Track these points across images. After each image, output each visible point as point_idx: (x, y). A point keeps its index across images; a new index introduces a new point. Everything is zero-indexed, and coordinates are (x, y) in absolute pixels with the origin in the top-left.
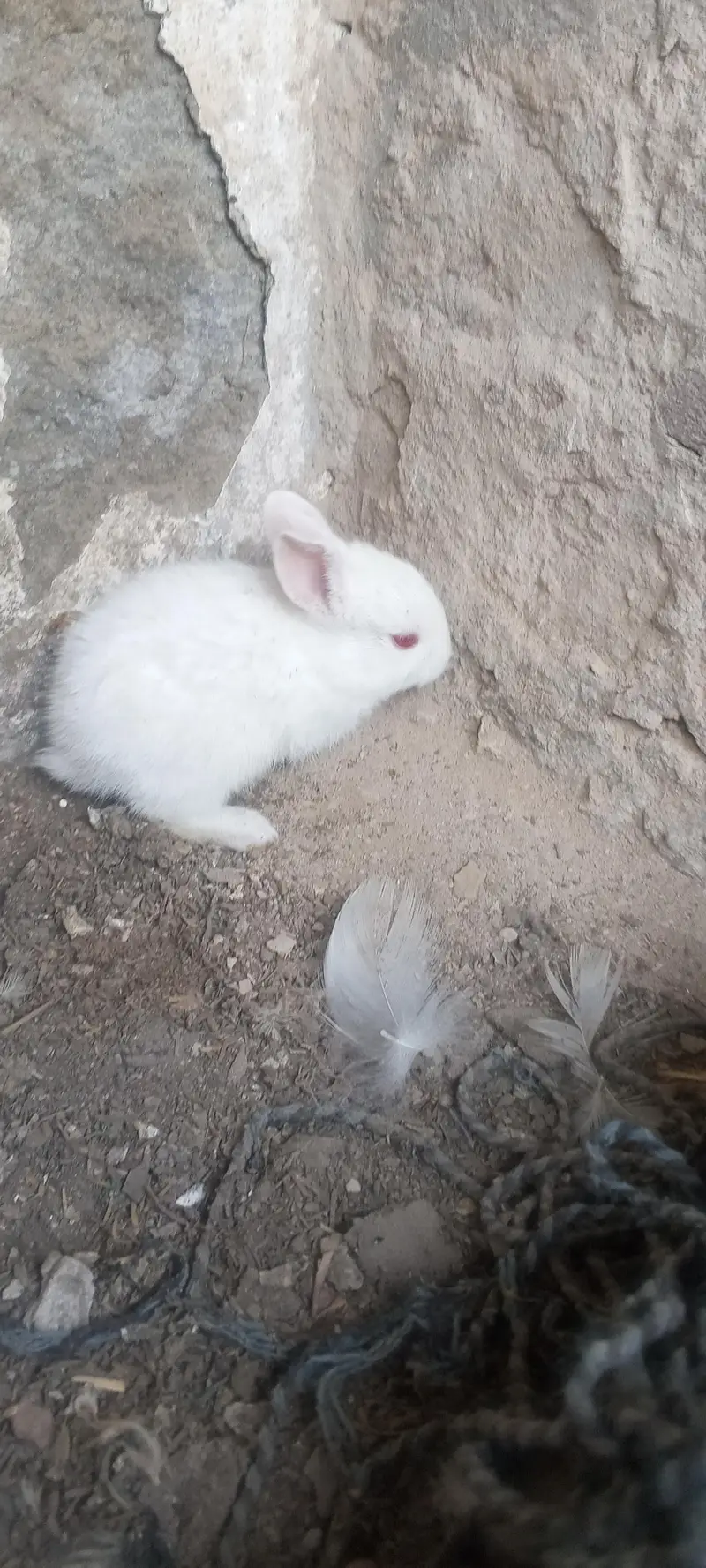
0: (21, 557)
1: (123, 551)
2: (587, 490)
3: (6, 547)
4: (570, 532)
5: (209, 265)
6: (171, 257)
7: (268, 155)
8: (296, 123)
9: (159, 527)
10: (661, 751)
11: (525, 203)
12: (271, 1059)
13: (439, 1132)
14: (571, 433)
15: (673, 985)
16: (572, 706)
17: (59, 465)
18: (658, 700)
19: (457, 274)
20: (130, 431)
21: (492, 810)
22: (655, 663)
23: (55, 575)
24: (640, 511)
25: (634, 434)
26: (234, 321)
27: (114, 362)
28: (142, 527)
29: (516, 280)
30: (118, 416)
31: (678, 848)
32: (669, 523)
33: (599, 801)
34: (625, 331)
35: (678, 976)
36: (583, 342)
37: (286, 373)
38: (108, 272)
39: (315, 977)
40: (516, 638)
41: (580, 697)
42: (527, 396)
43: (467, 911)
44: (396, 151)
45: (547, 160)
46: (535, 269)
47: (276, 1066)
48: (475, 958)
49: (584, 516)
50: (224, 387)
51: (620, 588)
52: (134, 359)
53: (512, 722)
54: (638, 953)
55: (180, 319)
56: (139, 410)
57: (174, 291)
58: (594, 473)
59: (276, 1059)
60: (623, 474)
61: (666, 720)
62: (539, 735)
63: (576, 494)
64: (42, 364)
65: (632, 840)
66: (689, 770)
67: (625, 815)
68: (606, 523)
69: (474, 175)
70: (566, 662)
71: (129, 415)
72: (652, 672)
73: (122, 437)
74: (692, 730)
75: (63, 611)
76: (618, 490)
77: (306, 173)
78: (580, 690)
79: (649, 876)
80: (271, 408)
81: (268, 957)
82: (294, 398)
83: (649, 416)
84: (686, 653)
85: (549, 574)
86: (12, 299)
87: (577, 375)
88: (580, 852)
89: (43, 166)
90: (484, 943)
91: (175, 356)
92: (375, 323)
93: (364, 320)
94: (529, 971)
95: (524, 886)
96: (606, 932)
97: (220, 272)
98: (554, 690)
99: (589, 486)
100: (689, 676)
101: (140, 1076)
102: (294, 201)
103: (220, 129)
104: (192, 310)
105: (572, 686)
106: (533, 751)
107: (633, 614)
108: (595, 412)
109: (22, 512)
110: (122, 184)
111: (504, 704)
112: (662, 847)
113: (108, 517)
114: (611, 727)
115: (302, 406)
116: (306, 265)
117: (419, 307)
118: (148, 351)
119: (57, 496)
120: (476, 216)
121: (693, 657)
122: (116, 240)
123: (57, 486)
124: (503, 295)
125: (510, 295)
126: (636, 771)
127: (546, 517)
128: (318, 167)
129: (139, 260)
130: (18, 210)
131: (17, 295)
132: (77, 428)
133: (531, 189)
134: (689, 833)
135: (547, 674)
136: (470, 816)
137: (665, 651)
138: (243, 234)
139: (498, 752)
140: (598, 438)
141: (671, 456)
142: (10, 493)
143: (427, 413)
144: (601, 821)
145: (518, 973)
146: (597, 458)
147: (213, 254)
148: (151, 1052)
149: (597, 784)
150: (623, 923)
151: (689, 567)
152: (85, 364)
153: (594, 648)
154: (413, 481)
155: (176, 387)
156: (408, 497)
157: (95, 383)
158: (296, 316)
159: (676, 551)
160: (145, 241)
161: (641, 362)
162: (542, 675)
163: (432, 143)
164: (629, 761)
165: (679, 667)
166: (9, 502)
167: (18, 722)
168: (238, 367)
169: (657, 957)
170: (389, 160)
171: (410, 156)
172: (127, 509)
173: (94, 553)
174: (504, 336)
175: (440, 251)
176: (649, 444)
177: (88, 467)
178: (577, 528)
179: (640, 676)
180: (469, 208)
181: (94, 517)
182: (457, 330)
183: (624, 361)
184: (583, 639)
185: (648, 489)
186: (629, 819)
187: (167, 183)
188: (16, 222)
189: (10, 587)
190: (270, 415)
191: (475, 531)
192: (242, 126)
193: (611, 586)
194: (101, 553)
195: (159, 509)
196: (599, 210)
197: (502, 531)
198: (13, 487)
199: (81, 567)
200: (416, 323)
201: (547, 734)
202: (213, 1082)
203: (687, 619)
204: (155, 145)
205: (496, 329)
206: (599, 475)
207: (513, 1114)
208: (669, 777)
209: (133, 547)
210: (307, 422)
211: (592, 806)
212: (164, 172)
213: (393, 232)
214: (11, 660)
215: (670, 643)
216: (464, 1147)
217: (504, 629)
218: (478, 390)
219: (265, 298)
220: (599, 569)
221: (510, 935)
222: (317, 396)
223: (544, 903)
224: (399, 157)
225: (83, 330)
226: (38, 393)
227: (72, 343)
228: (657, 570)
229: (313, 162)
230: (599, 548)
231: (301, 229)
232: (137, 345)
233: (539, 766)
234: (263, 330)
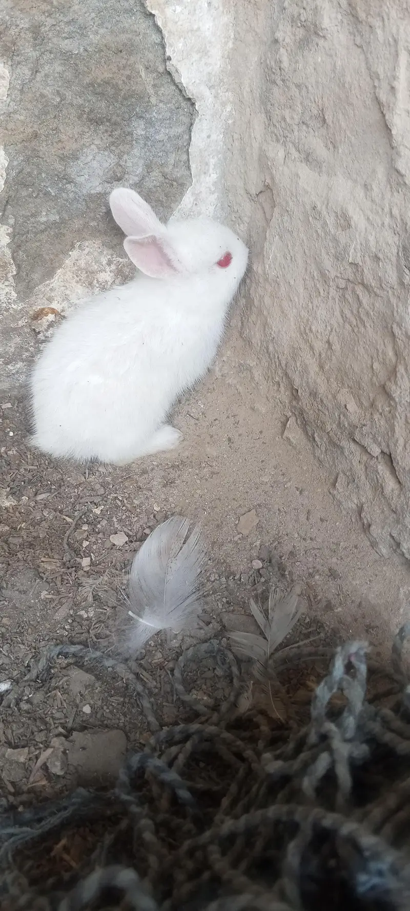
0: (15, 273)
1: (84, 275)
2: (359, 290)
3: (4, 266)
4: (349, 315)
5: (153, 100)
6: (125, 94)
7: (199, 29)
8: (221, 9)
9: (109, 263)
10: (377, 471)
11: (347, 85)
12: (84, 612)
13: (159, 685)
14: (352, 251)
15: (344, 625)
16: (334, 426)
17: (43, 219)
18: (379, 439)
19: (308, 126)
20: (93, 202)
21: (281, 478)
22: (381, 414)
23: (38, 285)
24: (386, 312)
25: (387, 260)
26: (170, 137)
27: (83, 158)
28: (98, 262)
29: (338, 138)
30: (85, 192)
31: (375, 535)
32: (400, 326)
33: (341, 490)
34: (391, 188)
35: (349, 619)
36: (368, 190)
37: (205, 173)
38: (80, 101)
39: (126, 566)
40: (312, 374)
41: (339, 423)
42: (332, 218)
43: (239, 542)
44: (279, 35)
45: (362, 57)
46: (348, 133)
47: (85, 616)
48: (230, 574)
49: (357, 306)
50: (161, 179)
51: (370, 359)
52: (97, 158)
53: (304, 424)
54: (330, 596)
55: (131, 134)
56: (99, 189)
57: (127, 116)
58: (363, 280)
59: (87, 612)
60: (379, 286)
61: (382, 452)
62: (317, 439)
63: (354, 291)
64: (32, 156)
65: (354, 520)
66: (390, 489)
67: (352, 505)
68: (367, 314)
69: (322, 60)
70: (334, 397)
71: (92, 192)
72: (379, 420)
73: (87, 205)
74: (395, 464)
75: (42, 307)
76: (376, 295)
77: (226, 43)
78: (340, 418)
79: (356, 547)
80: (193, 194)
81: (108, 545)
82: (210, 190)
83: (396, 251)
84: (397, 415)
85: (334, 339)
86: (12, 115)
87: (361, 212)
88: (322, 520)
89: (35, 30)
90: (240, 565)
91: (125, 157)
92: (260, 148)
93: (256, 145)
94: (260, 591)
95: (280, 534)
96: (317, 577)
97: (161, 105)
98: (327, 413)
99: (361, 287)
100: (397, 429)
101: (6, 604)
102: (216, 61)
103: (163, 12)
104: (139, 128)
105: (336, 414)
106: (313, 447)
107: (374, 379)
108: (367, 241)
109: (17, 245)
110: (91, 44)
111: (302, 412)
112: (367, 532)
113: (74, 254)
114: (353, 446)
115: (216, 195)
116: (224, 104)
117: (284, 144)
118: (106, 153)
119: (43, 237)
120: (320, 88)
121: (401, 418)
122: (87, 80)
123: (42, 231)
124: (331, 146)
125: (334, 147)
126: (363, 477)
127: (337, 300)
128: (236, 39)
129: (102, 94)
130: (17, 59)
131: (15, 112)
132: (56, 197)
133: (351, 76)
134: (383, 528)
135: (325, 402)
136: (265, 479)
137: (387, 409)
138: (177, 81)
139: (294, 442)
140: (367, 258)
141: (405, 282)
142: (8, 234)
143: (282, 215)
144: (340, 503)
145: (253, 590)
146: (365, 270)
147: (156, 93)
148: (17, 590)
149: (342, 479)
150: (329, 574)
151: (406, 358)
152: (62, 158)
153: (352, 393)
154: (271, 257)
155: (127, 176)
156: (267, 266)
157: (69, 170)
158: (214, 137)
159: (403, 346)
160: (107, 83)
161: (396, 212)
162: (322, 401)
163: (301, 33)
164: (359, 470)
165: (392, 422)
166: (7, 240)
167: (12, 368)
168: (171, 167)
169: (341, 604)
170: (276, 41)
171: (287, 40)
172: (87, 250)
173: (64, 274)
174: (328, 174)
175: (299, 109)
176: (395, 269)
177: (63, 221)
178: (352, 312)
179: (372, 420)
180: (317, 82)
181: (65, 253)
182: (304, 165)
183: (387, 209)
184: (346, 385)
185: (392, 299)
186: (354, 506)
187: (125, 45)
188: (14, 66)
189: (7, 290)
190: (192, 199)
191: (299, 299)
192: (179, 9)
193: (366, 356)
194: (69, 275)
195: (110, 252)
196: (384, 100)
197: (312, 303)
198: (10, 230)
199: (56, 281)
200: (281, 154)
201: (321, 438)
202: (44, 618)
203: (401, 393)
204: (117, 18)
205: (324, 169)
206: (365, 283)
207: (209, 684)
208: (378, 488)
209: (91, 273)
210: (219, 205)
211: (335, 492)
212: (123, 37)
213: (275, 90)
214: (7, 333)
215: (390, 405)
216: (170, 698)
217: (306, 365)
218: (308, 207)
219: (192, 124)
220: (361, 343)
221: (258, 564)
222: (226, 190)
223: (287, 548)
224: (281, 39)
225: (63, 137)
226: (29, 174)
227: (55, 144)
228: (391, 353)
229: (232, 36)
230: (362, 330)
231: (221, 80)
232: (99, 148)
233: (315, 456)
234: (189, 144)
